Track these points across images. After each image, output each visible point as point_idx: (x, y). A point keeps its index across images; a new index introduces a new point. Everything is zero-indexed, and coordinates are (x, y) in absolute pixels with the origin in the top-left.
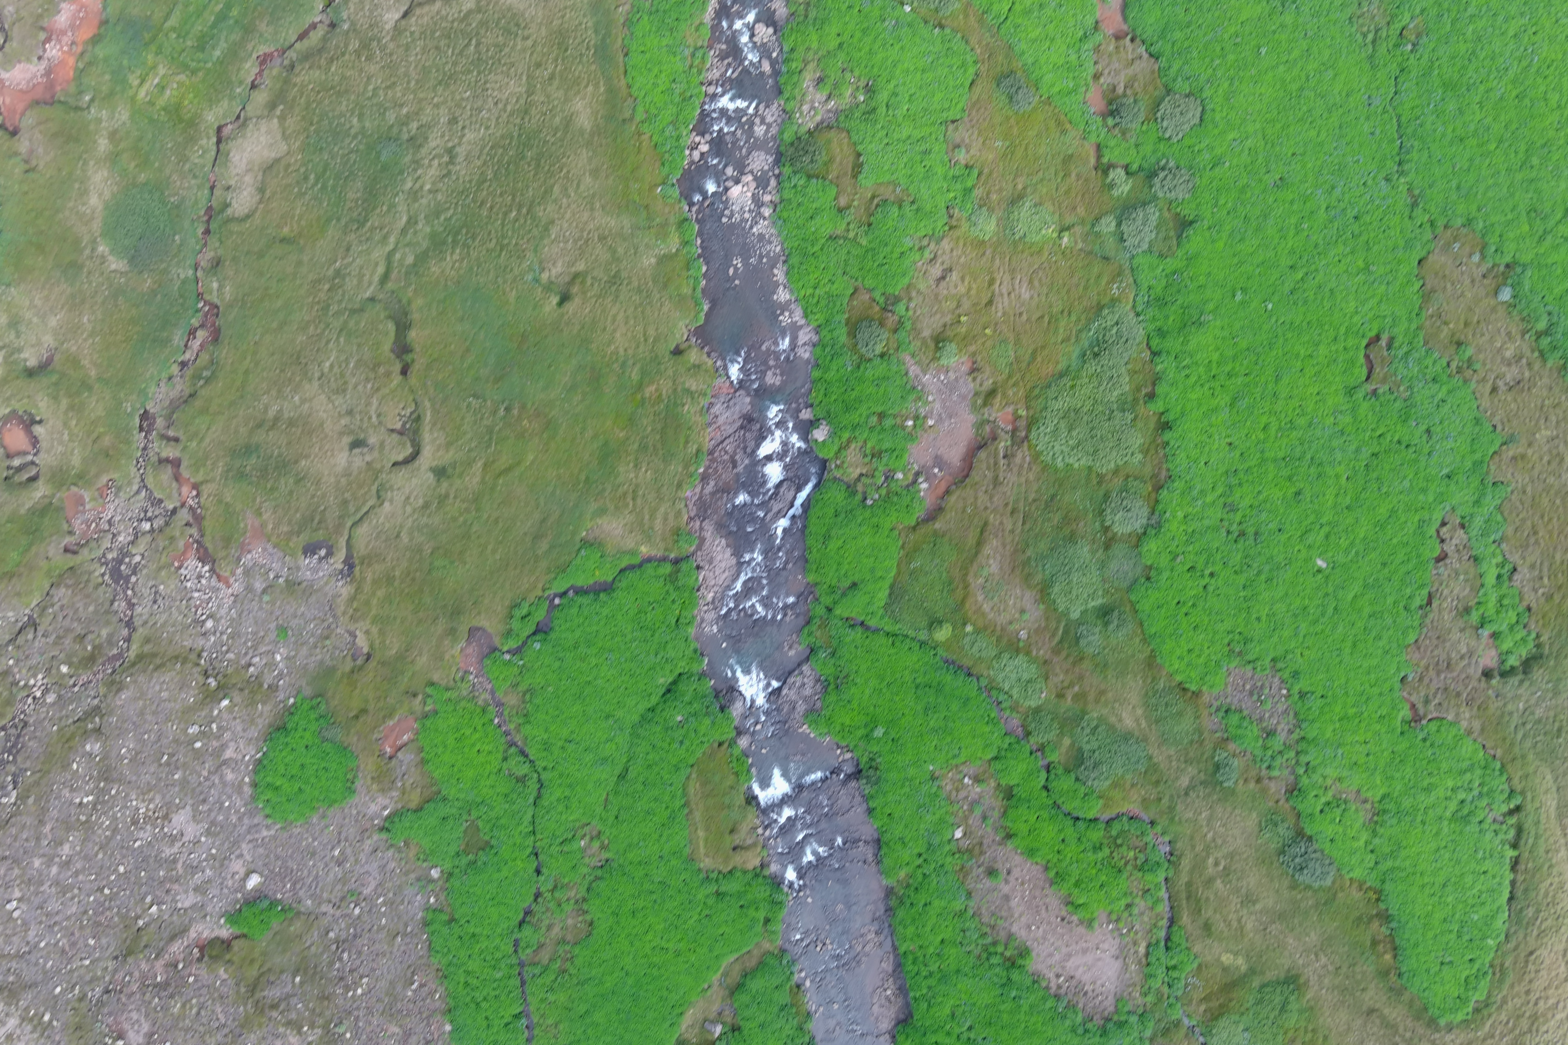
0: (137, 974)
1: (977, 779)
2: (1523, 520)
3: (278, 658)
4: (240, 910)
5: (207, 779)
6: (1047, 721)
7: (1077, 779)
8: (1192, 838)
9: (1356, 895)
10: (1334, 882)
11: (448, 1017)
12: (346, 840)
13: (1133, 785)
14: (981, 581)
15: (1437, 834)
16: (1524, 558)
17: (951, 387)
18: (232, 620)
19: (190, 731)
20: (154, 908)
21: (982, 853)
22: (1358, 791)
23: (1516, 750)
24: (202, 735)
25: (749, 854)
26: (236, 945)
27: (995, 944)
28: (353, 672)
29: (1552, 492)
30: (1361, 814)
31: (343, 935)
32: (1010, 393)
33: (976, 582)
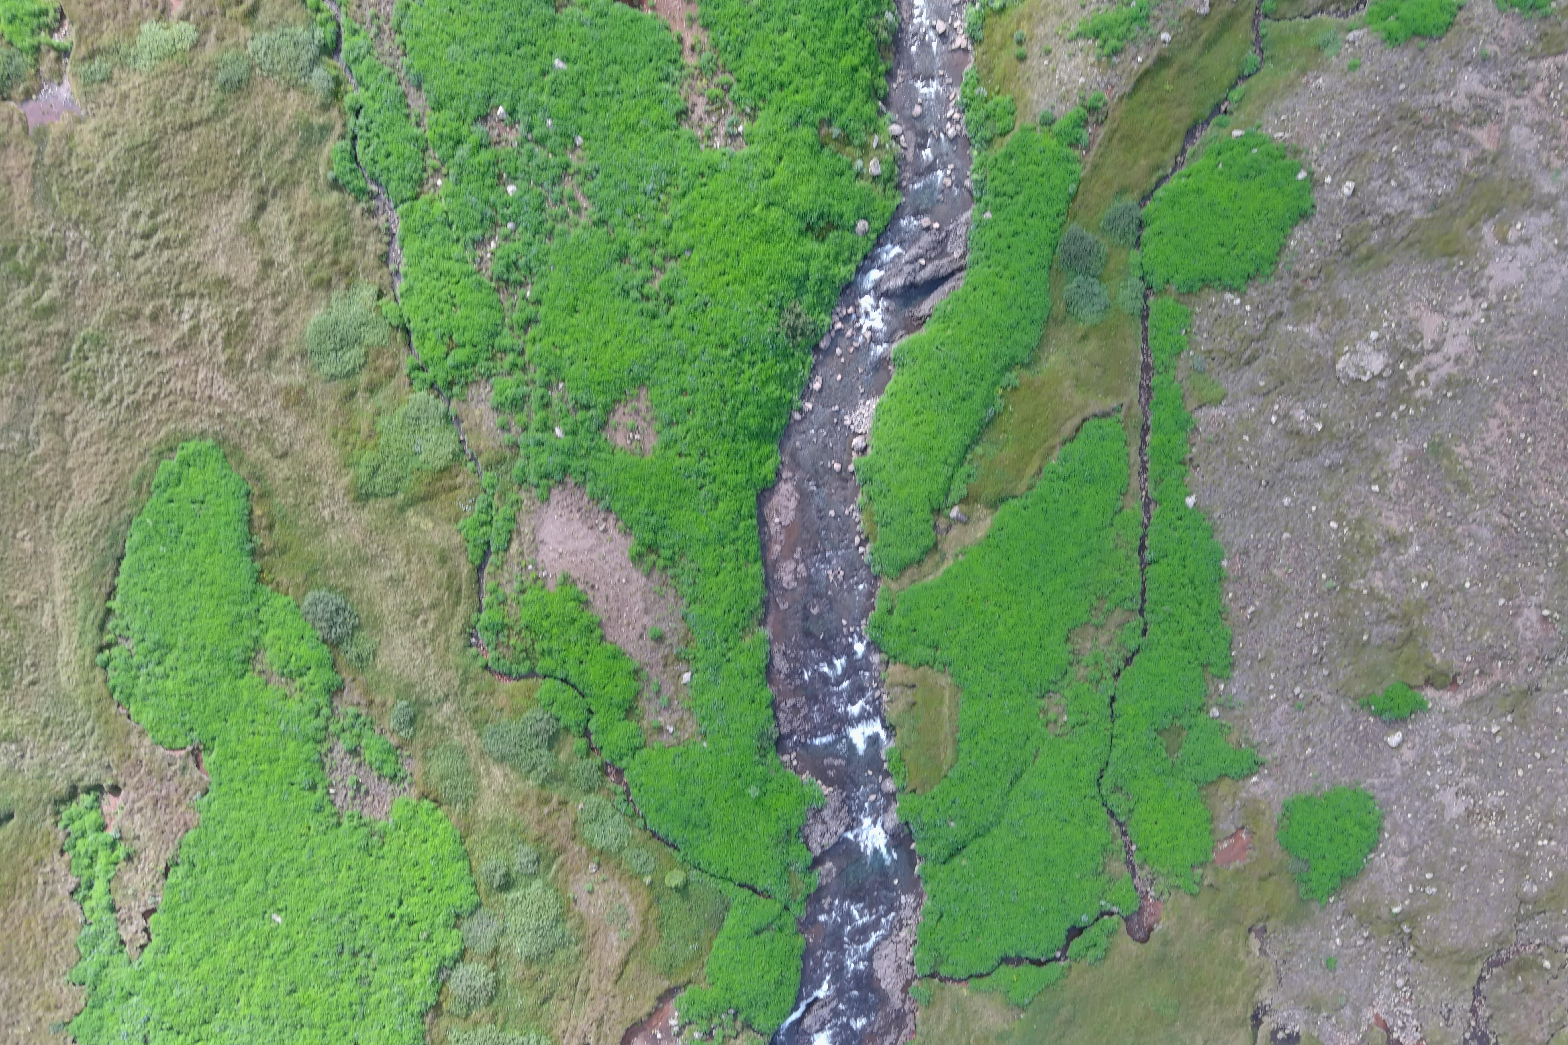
1: (660, 730)
2: (56, 943)
3: (1338, 941)
4: (1411, 714)
5: (1426, 842)
6: (581, 780)
7: (558, 720)
8: (447, 649)
9: (283, 578)
10: (305, 594)
11: (1223, 575)
12: (1298, 761)
13: (502, 710)
14: (629, 926)
15: (190, 635)
16: (61, 905)
18: (1377, 983)
19: (1434, 890)
20: (1494, 730)
21: (666, 657)
22: (267, 683)
23: (94, 710)
24: (1425, 883)
25: (899, 678)
26: (1421, 680)
27: (665, 568)
28: (1268, 917)
29: (21, 970)
30: (267, 660)
31: (1314, 669)
33: (635, 924)
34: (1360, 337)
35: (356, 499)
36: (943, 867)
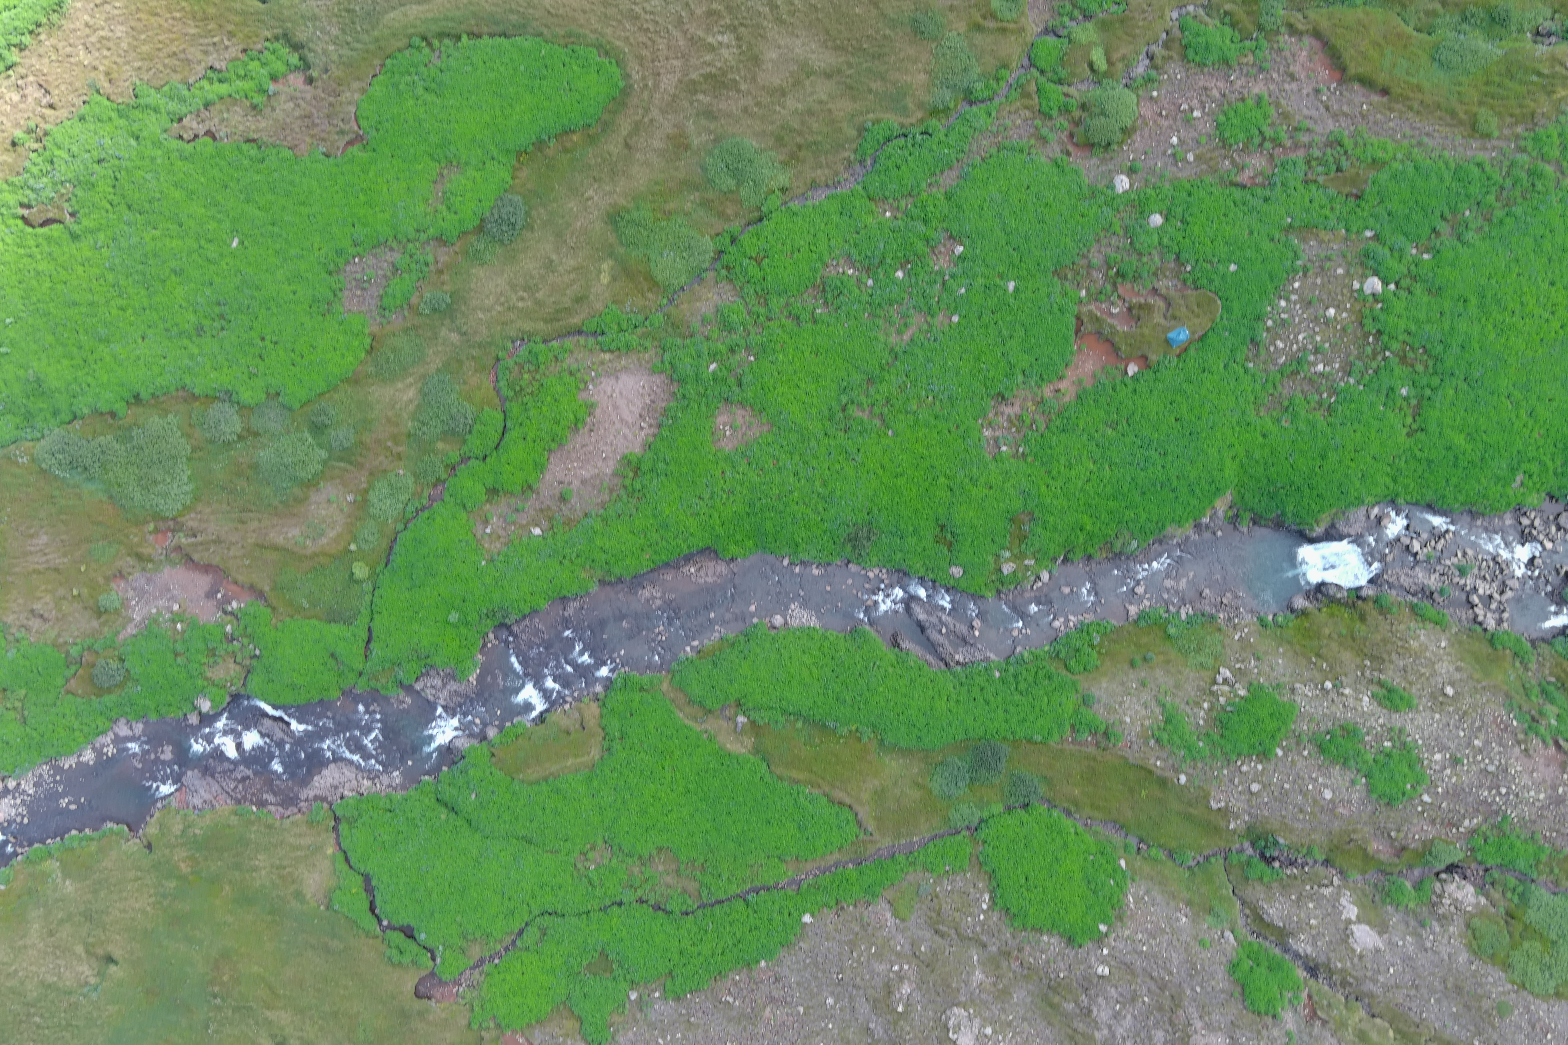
1: (486, 522)
2: (165, 66)
6: (424, 466)
7: (469, 433)
8: (504, 324)
9: (526, 172)
10: (518, 194)
11: (753, 966)
13: (465, 383)
14: (308, 542)
15: (456, 109)
16: (199, 61)
17: (141, 593)
21: (549, 509)
22: (434, 182)
23: (372, 47)
25: (587, 714)
27: (625, 487)
29: (135, 43)
30: (453, 177)
32: (136, 540)
33: (310, 547)
34: (984, 1020)
35: (608, 214)
36: (433, 800)
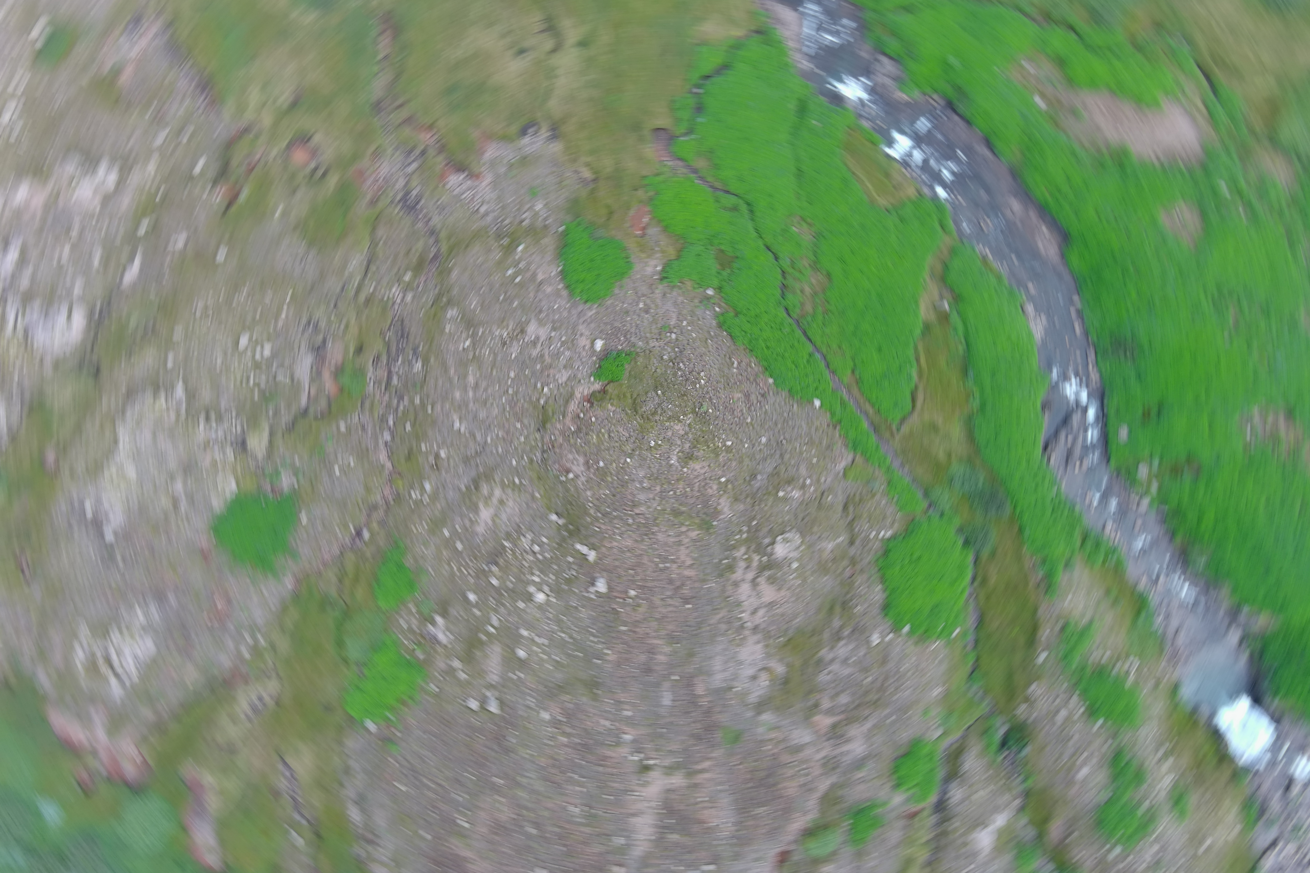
0: (557, 432)
3: (538, 208)
4: (600, 367)
5: (535, 298)
18: (497, 199)
19: (508, 274)
20: (546, 389)
24: (516, 274)
26: (609, 389)
28: (591, 193)
31: (673, 354)
34: (801, 560)
